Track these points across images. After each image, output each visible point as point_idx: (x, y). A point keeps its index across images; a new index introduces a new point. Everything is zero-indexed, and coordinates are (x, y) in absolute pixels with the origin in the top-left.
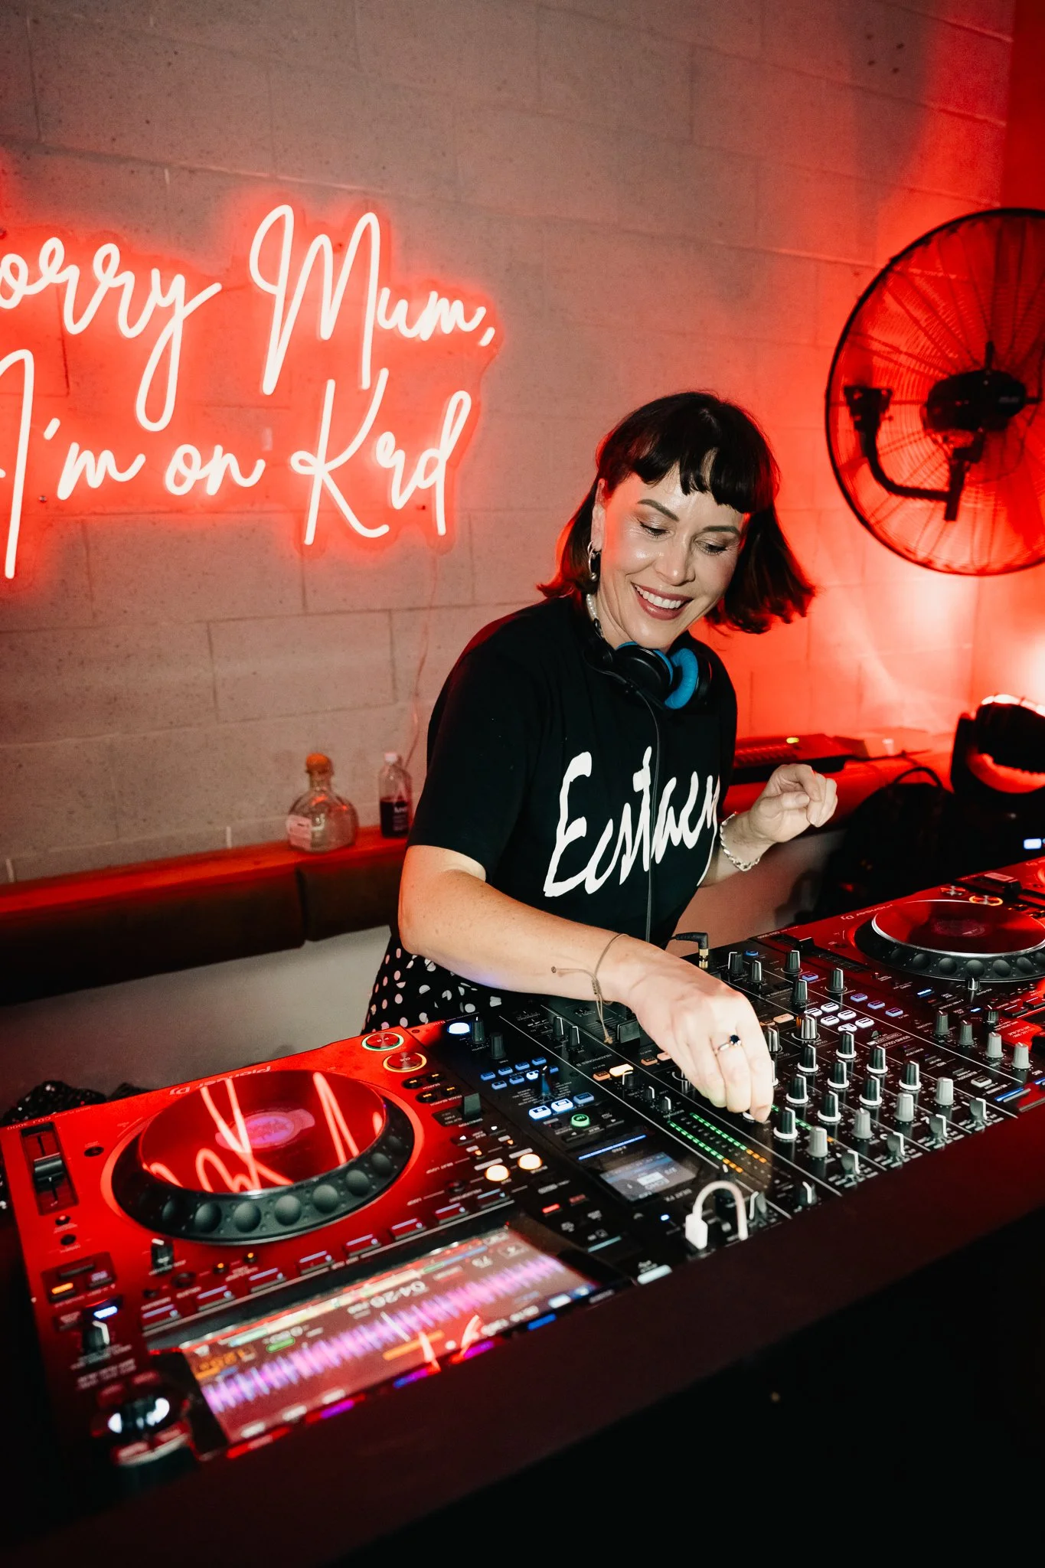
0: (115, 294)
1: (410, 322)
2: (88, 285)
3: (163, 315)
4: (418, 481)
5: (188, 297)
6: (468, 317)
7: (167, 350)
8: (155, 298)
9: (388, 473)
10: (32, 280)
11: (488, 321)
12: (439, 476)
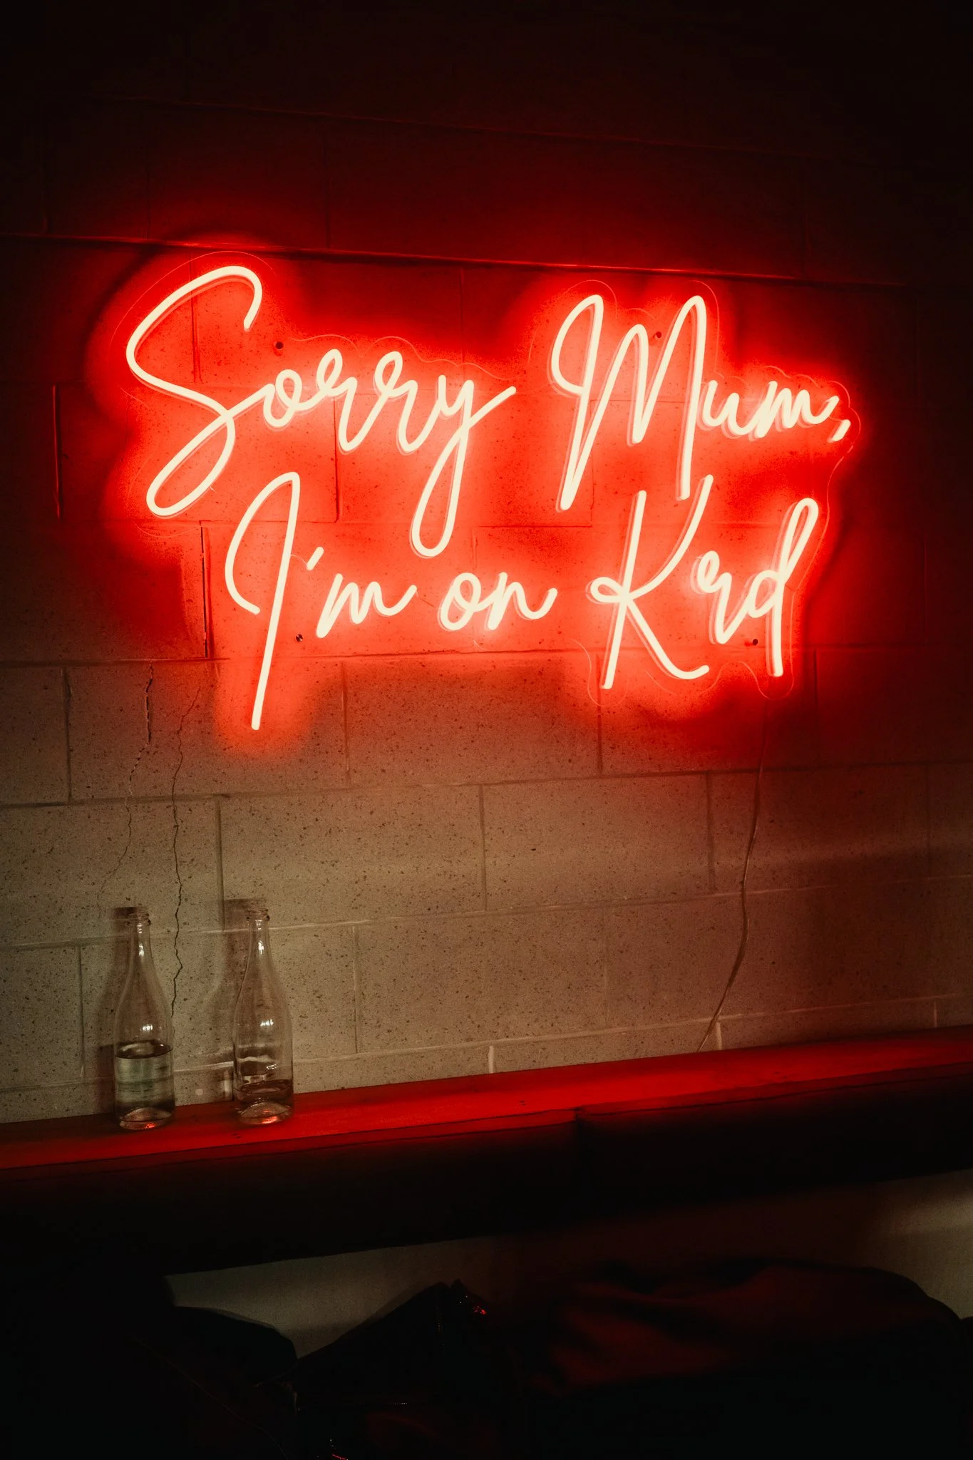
0: (395, 405)
1: (742, 419)
2: (366, 397)
3: (449, 425)
4: (749, 608)
5: (476, 407)
6: (816, 409)
7: (450, 466)
8: (441, 407)
10: (306, 396)
11: (842, 412)
12: (776, 603)
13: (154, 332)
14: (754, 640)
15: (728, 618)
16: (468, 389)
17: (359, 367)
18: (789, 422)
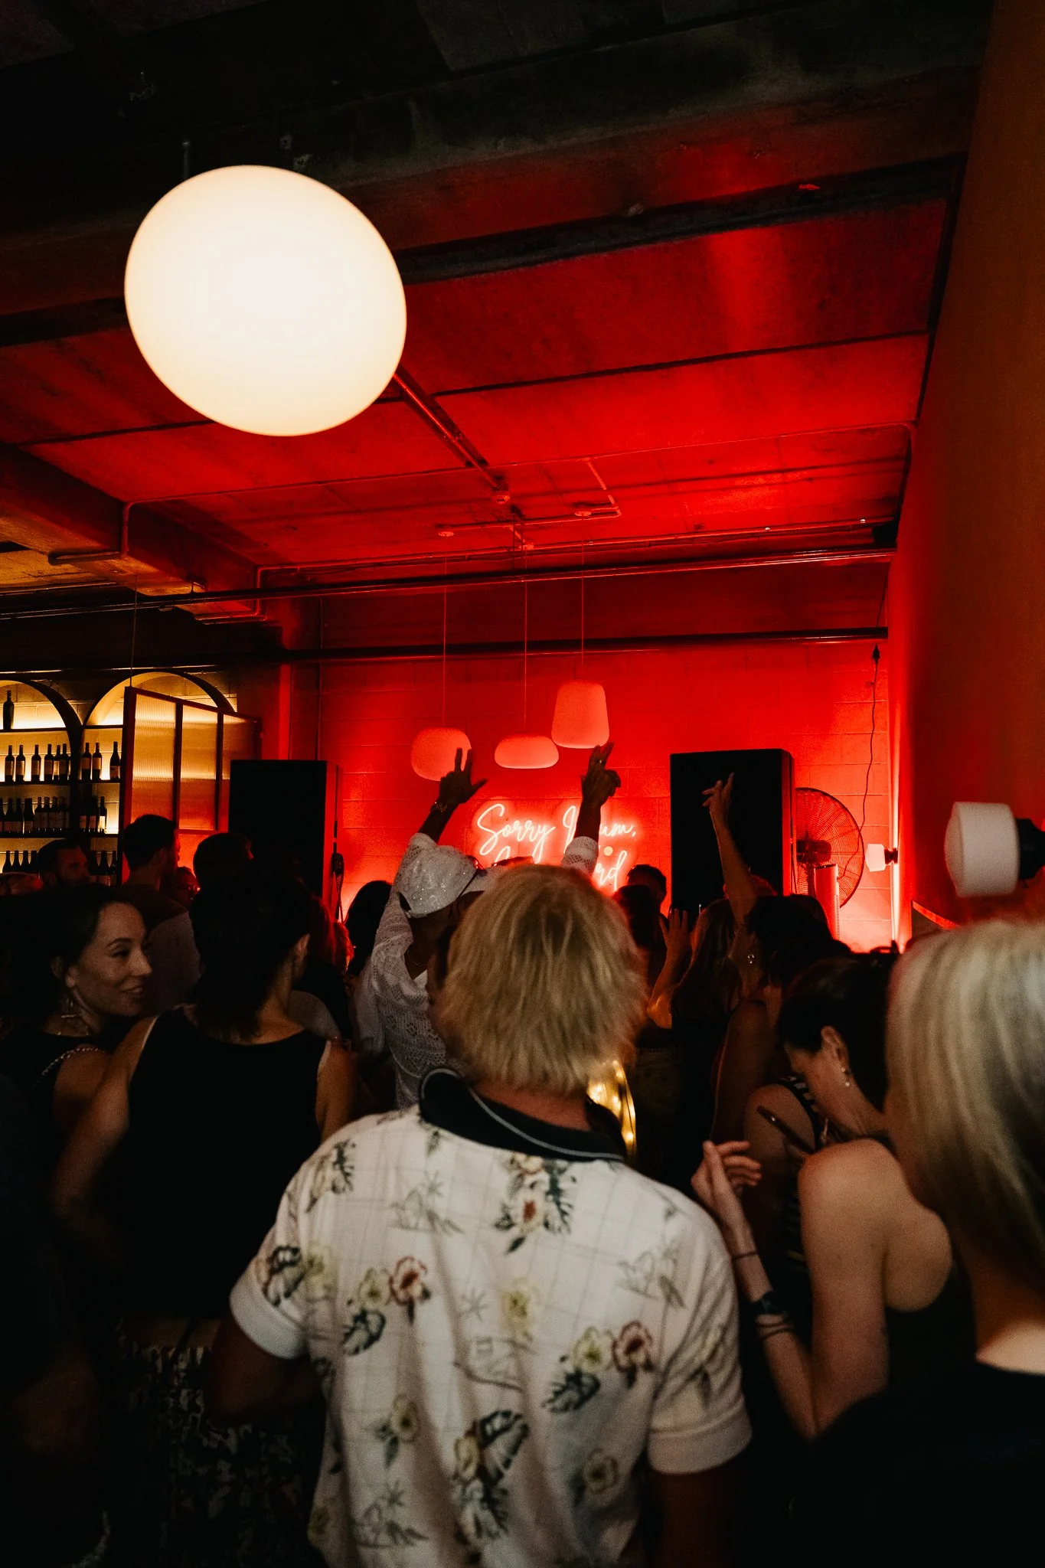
0: (530, 831)
1: (608, 832)
2: (524, 830)
3: (539, 836)
4: (609, 876)
5: (547, 831)
6: (627, 829)
7: (539, 847)
8: (539, 831)
9: (600, 874)
10: (511, 830)
11: (633, 830)
12: (616, 875)
13: (484, 818)
14: (610, 885)
15: (604, 878)
16: (545, 827)
17: (523, 824)
18: (620, 832)
